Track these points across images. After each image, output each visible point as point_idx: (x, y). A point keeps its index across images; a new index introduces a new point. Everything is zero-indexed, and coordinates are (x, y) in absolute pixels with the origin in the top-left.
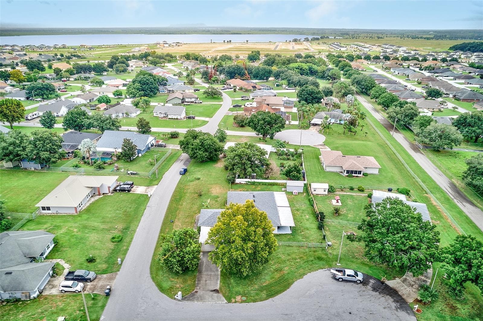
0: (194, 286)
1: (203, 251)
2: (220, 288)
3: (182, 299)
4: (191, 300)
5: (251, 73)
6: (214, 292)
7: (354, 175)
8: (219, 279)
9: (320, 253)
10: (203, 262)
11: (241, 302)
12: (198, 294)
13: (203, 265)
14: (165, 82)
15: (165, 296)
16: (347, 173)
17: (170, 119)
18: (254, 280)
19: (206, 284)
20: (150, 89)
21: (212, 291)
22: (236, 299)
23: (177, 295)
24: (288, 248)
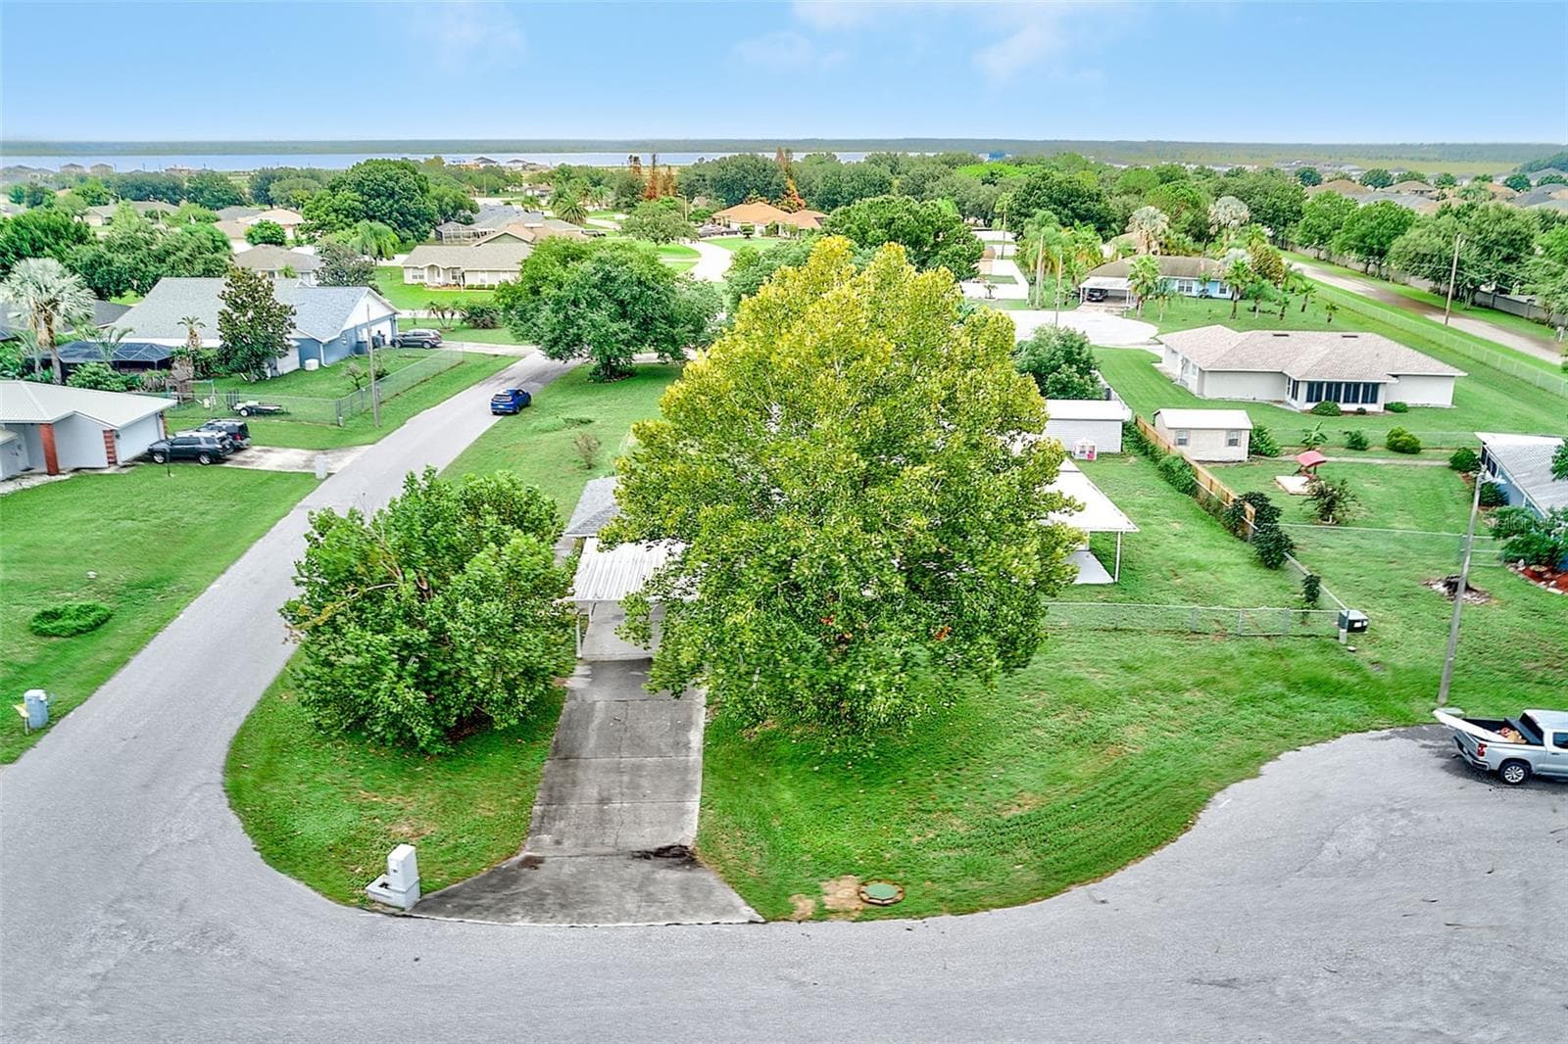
0: (523, 827)
1: (589, 659)
2: (705, 838)
3: (417, 907)
4: (488, 909)
5: (811, 193)
6: (659, 861)
7: (1344, 407)
8: (698, 788)
9: (1309, 661)
10: (588, 711)
11: (865, 917)
12: (541, 876)
13: (588, 723)
14: (468, 212)
15: (301, 886)
16: (1309, 400)
17: (471, 287)
18: (940, 789)
19: (602, 820)
20: (401, 214)
21: (645, 855)
22: (825, 899)
23: (380, 880)
24: (1111, 641)
